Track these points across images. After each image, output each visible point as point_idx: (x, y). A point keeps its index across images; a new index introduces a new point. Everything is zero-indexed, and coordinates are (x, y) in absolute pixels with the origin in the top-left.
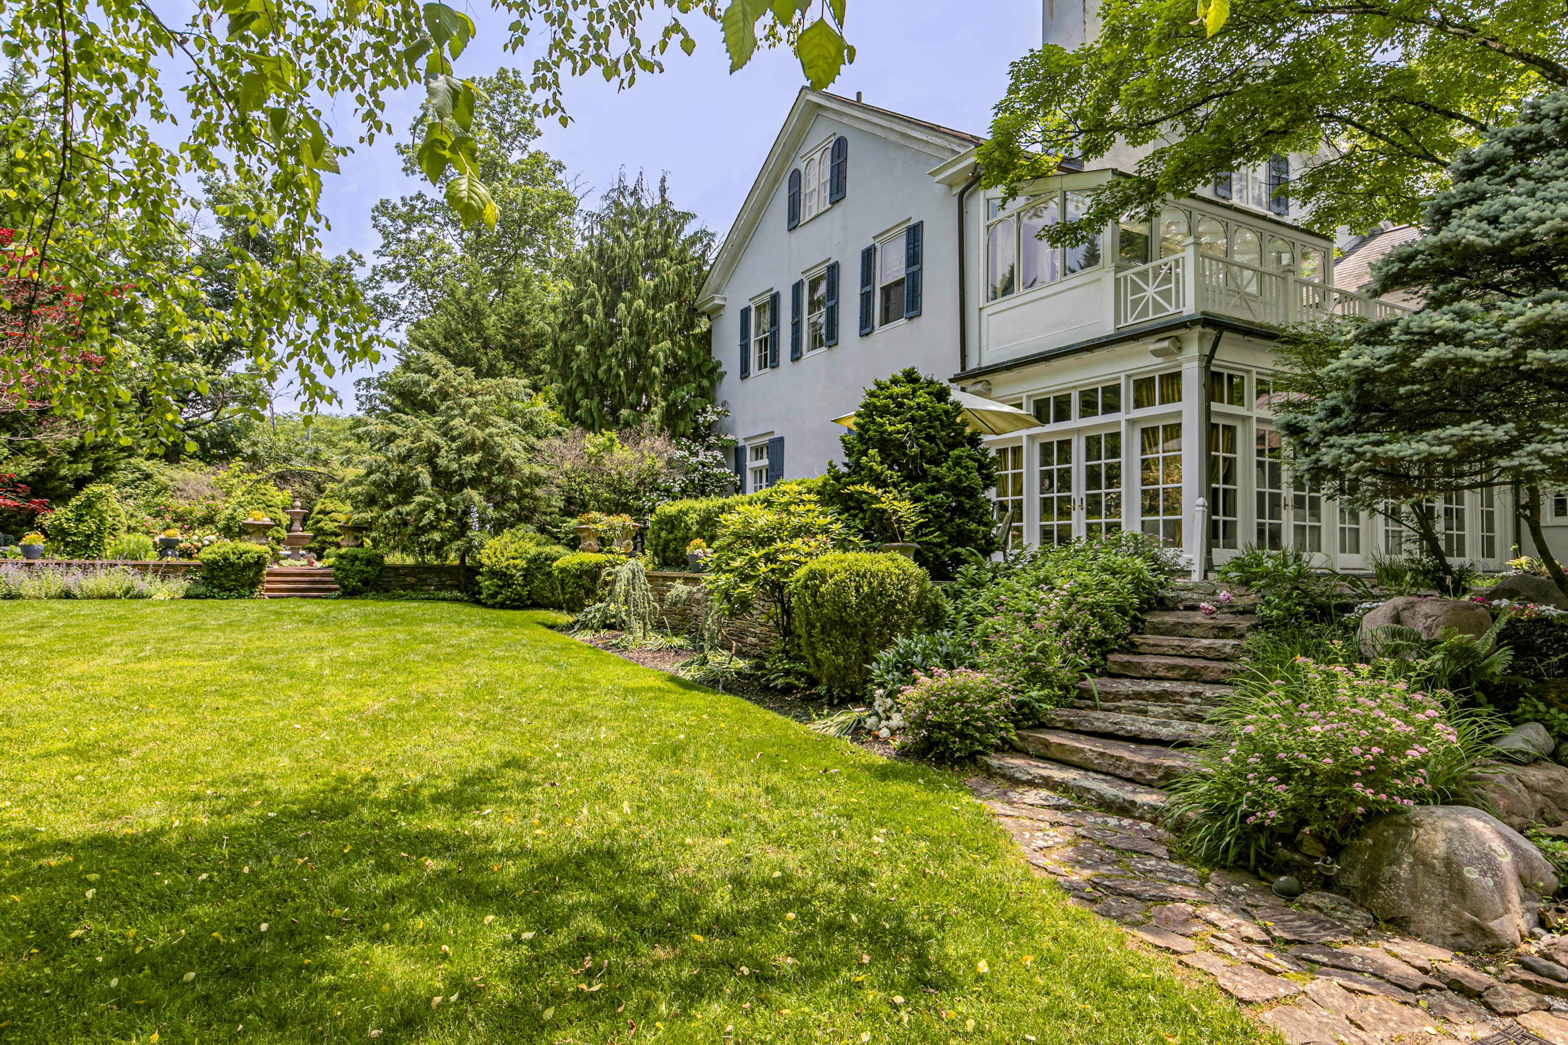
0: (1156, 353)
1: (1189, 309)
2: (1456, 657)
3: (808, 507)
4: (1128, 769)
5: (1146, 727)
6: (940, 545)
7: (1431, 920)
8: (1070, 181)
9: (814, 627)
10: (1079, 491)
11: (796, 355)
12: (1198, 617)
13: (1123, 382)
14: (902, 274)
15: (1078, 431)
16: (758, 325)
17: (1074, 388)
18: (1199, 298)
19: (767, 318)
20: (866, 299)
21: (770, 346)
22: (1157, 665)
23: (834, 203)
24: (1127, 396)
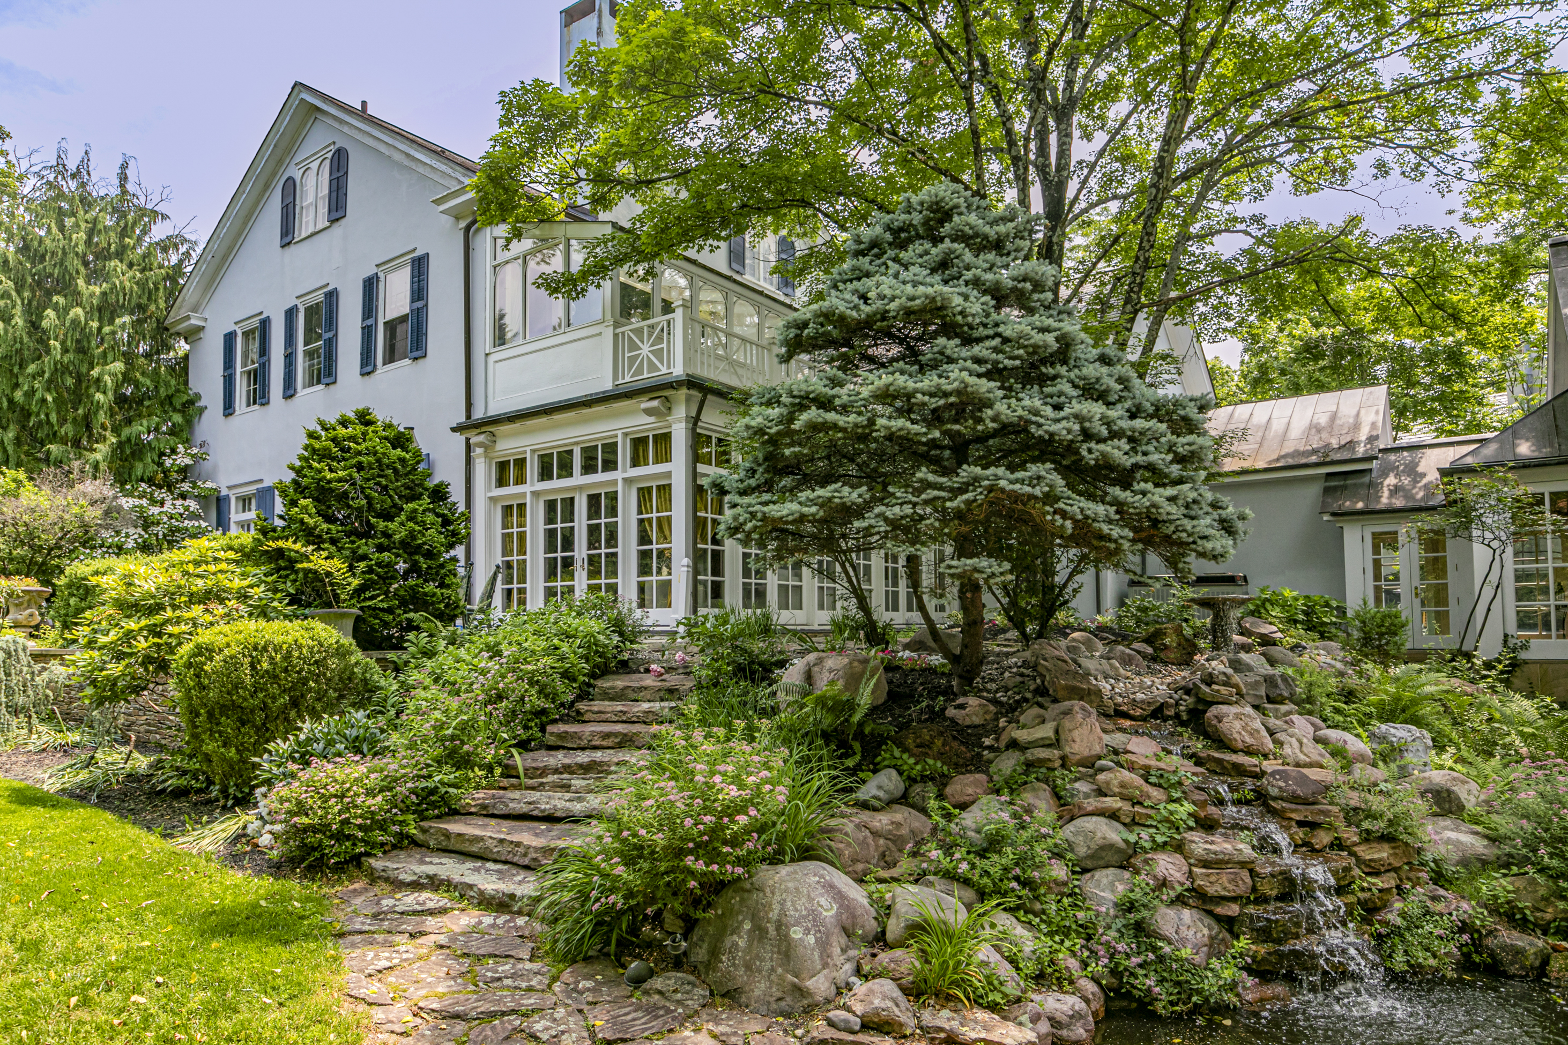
0: (648, 412)
1: (678, 371)
2: (831, 710)
3: (224, 566)
4: (525, 855)
5: (560, 804)
6: (390, 611)
7: (759, 988)
8: (574, 229)
9: (198, 715)
10: (581, 551)
11: (289, 392)
12: (649, 681)
13: (620, 440)
14: (406, 310)
15: (580, 488)
16: (246, 355)
17: (577, 443)
18: (687, 361)
19: (255, 346)
20: (368, 334)
21: (259, 378)
22: (593, 734)
23: (333, 221)
24: (624, 454)
